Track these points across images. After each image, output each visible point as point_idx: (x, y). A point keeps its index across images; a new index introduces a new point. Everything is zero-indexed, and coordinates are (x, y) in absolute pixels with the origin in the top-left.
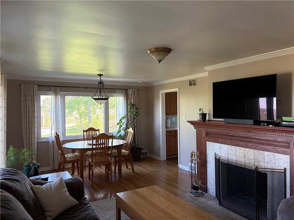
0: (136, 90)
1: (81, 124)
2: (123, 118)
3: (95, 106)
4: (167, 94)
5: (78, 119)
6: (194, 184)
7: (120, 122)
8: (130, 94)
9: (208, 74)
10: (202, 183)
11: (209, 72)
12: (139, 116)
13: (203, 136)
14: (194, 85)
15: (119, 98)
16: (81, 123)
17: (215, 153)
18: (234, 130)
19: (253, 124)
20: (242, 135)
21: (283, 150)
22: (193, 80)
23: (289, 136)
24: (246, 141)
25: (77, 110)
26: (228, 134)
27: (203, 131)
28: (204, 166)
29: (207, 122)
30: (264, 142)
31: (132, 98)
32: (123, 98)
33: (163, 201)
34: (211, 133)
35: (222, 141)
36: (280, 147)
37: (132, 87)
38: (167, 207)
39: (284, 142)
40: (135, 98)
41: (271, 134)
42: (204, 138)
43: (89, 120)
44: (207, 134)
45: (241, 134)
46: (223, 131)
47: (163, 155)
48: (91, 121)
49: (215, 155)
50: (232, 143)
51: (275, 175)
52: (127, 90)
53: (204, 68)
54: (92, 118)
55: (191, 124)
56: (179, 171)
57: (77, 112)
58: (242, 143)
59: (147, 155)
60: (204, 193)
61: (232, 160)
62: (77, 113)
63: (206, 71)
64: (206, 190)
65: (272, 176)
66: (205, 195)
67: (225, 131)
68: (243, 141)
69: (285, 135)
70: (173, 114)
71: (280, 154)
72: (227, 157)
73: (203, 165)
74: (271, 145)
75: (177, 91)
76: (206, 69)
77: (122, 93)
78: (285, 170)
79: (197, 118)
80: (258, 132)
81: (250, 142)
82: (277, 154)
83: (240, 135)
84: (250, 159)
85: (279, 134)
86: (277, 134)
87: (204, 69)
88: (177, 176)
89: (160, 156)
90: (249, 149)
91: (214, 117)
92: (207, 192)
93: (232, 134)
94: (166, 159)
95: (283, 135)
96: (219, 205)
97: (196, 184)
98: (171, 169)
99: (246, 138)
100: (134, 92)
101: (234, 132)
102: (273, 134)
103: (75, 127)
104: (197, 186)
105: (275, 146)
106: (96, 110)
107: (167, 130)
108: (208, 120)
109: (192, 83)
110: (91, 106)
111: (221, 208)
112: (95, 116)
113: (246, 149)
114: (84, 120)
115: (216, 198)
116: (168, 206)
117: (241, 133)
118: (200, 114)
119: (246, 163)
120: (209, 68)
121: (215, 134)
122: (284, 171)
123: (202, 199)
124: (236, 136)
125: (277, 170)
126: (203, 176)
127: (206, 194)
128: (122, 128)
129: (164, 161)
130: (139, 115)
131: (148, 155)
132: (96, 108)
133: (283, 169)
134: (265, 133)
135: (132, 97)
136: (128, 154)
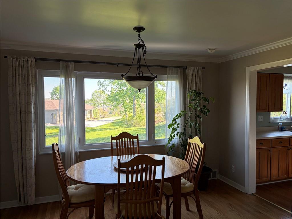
0: (200, 68)
1: (126, 118)
2: (179, 117)
3: (139, 99)
4: (260, 73)
5: (123, 112)
7: (174, 122)
8: (191, 75)
12: (208, 113)
15: (172, 82)
16: (126, 116)
25: (122, 104)
31: (194, 83)
32: (178, 82)
37: (193, 64)
40: (198, 83)
43: (133, 113)
48: (135, 114)
52: (184, 68)
54: (136, 112)
57: (123, 105)
59: (216, 177)
62: (122, 107)
77: (177, 73)
94: (255, 192)
100: (198, 71)
103: (121, 120)
106: (141, 103)
107: (258, 139)
110: (135, 99)
112: (139, 109)
114: (128, 113)
128: (175, 133)
129: (252, 194)
130: (209, 111)
131: (218, 177)
132: (140, 101)
135: (194, 81)
136: (192, 189)
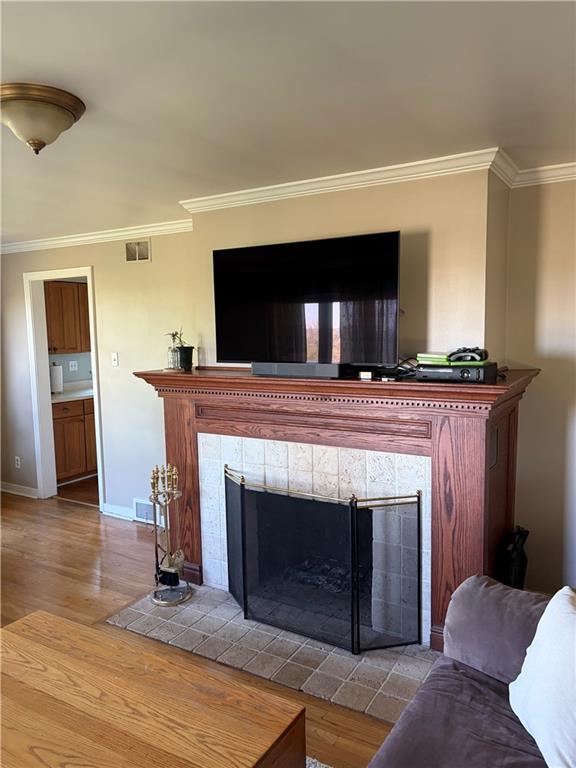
4: (49, 285)
6: (164, 567)
9: (191, 224)
10: (186, 558)
11: (197, 217)
13: (187, 418)
14: (144, 257)
17: (226, 466)
18: (282, 395)
19: (336, 376)
20: (304, 409)
21: (416, 443)
22: (138, 244)
23: (432, 405)
24: (315, 426)
26: (263, 407)
27: (186, 402)
28: (191, 508)
29: (195, 373)
30: (364, 424)
33: (81, 676)
34: (213, 408)
35: (247, 429)
36: (408, 435)
38: (99, 699)
39: (416, 423)
41: (385, 401)
42: (189, 424)
44: (200, 410)
45: (304, 404)
46: (250, 399)
47: (46, 479)
49: (226, 472)
50: (275, 431)
51: (393, 512)
53: (180, 202)
55: (148, 381)
56: (102, 527)
58: (304, 431)
60: (193, 585)
61: (276, 481)
63: (185, 214)
64: (198, 577)
65: (386, 514)
66: (198, 593)
67: (254, 399)
68: (306, 424)
69: (421, 403)
70: (73, 348)
71: (405, 455)
72: (262, 473)
73: (189, 504)
74: (383, 432)
75: (86, 278)
76: (185, 207)
78: (419, 498)
79: (164, 361)
80: (351, 399)
81: (326, 426)
82: (397, 455)
83: (298, 408)
84: (327, 475)
85: (405, 402)
86: (400, 402)
87: (181, 206)
88: (98, 542)
89: (36, 487)
90: (324, 447)
91: (220, 359)
92: (201, 583)
93: (274, 407)
94: (56, 493)
95: (416, 403)
96: (246, 618)
97: (171, 566)
98: (76, 521)
99: (317, 415)
101: (282, 401)
102: (390, 401)
104: (172, 570)
105: (394, 433)
107: (55, 401)
108: (197, 368)
109: (135, 252)
111: (252, 627)
113: (315, 446)
115: (230, 595)
116: (103, 694)
117: (302, 402)
118: (174, 351)
119: (316, 487)
120: (194, 205)
121: (226, 410)
122: (416, 499)
123: (191, 611)
124: (286, 413)
125: (397, 501)
126: (188, 538)
127: (200, 589)
129: (52, 498)
133: (416, 494)
134: (370, 400)
